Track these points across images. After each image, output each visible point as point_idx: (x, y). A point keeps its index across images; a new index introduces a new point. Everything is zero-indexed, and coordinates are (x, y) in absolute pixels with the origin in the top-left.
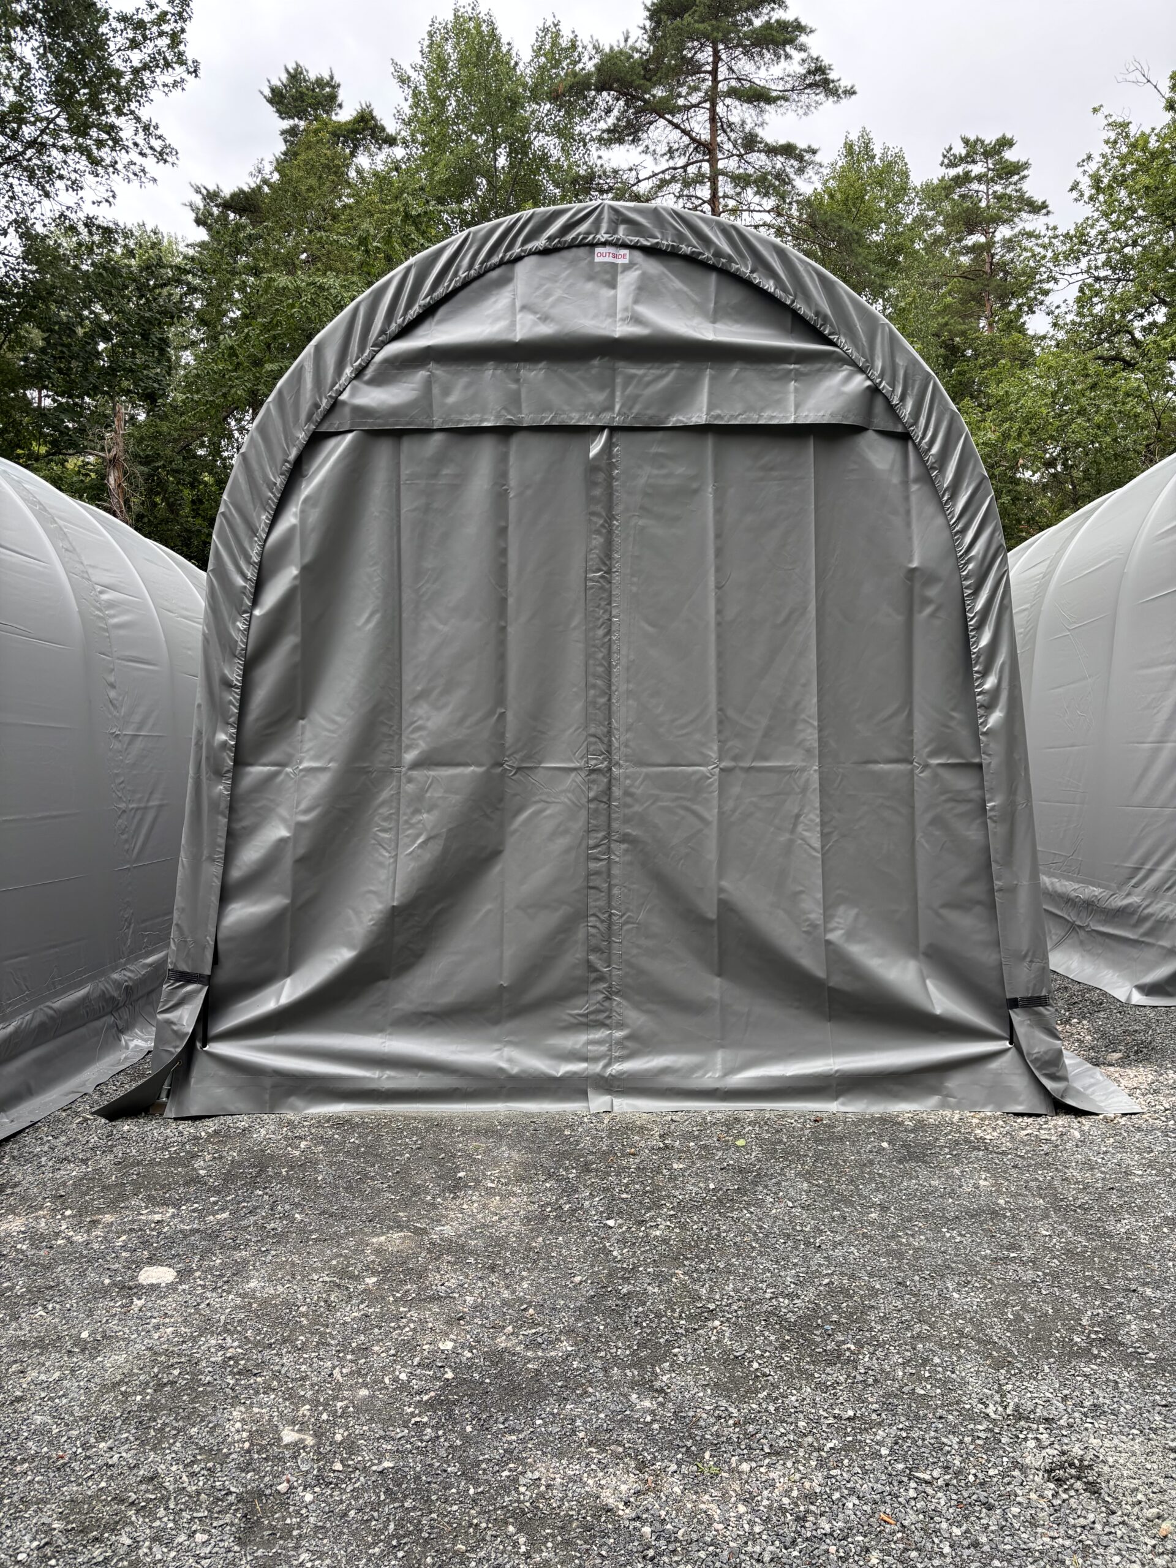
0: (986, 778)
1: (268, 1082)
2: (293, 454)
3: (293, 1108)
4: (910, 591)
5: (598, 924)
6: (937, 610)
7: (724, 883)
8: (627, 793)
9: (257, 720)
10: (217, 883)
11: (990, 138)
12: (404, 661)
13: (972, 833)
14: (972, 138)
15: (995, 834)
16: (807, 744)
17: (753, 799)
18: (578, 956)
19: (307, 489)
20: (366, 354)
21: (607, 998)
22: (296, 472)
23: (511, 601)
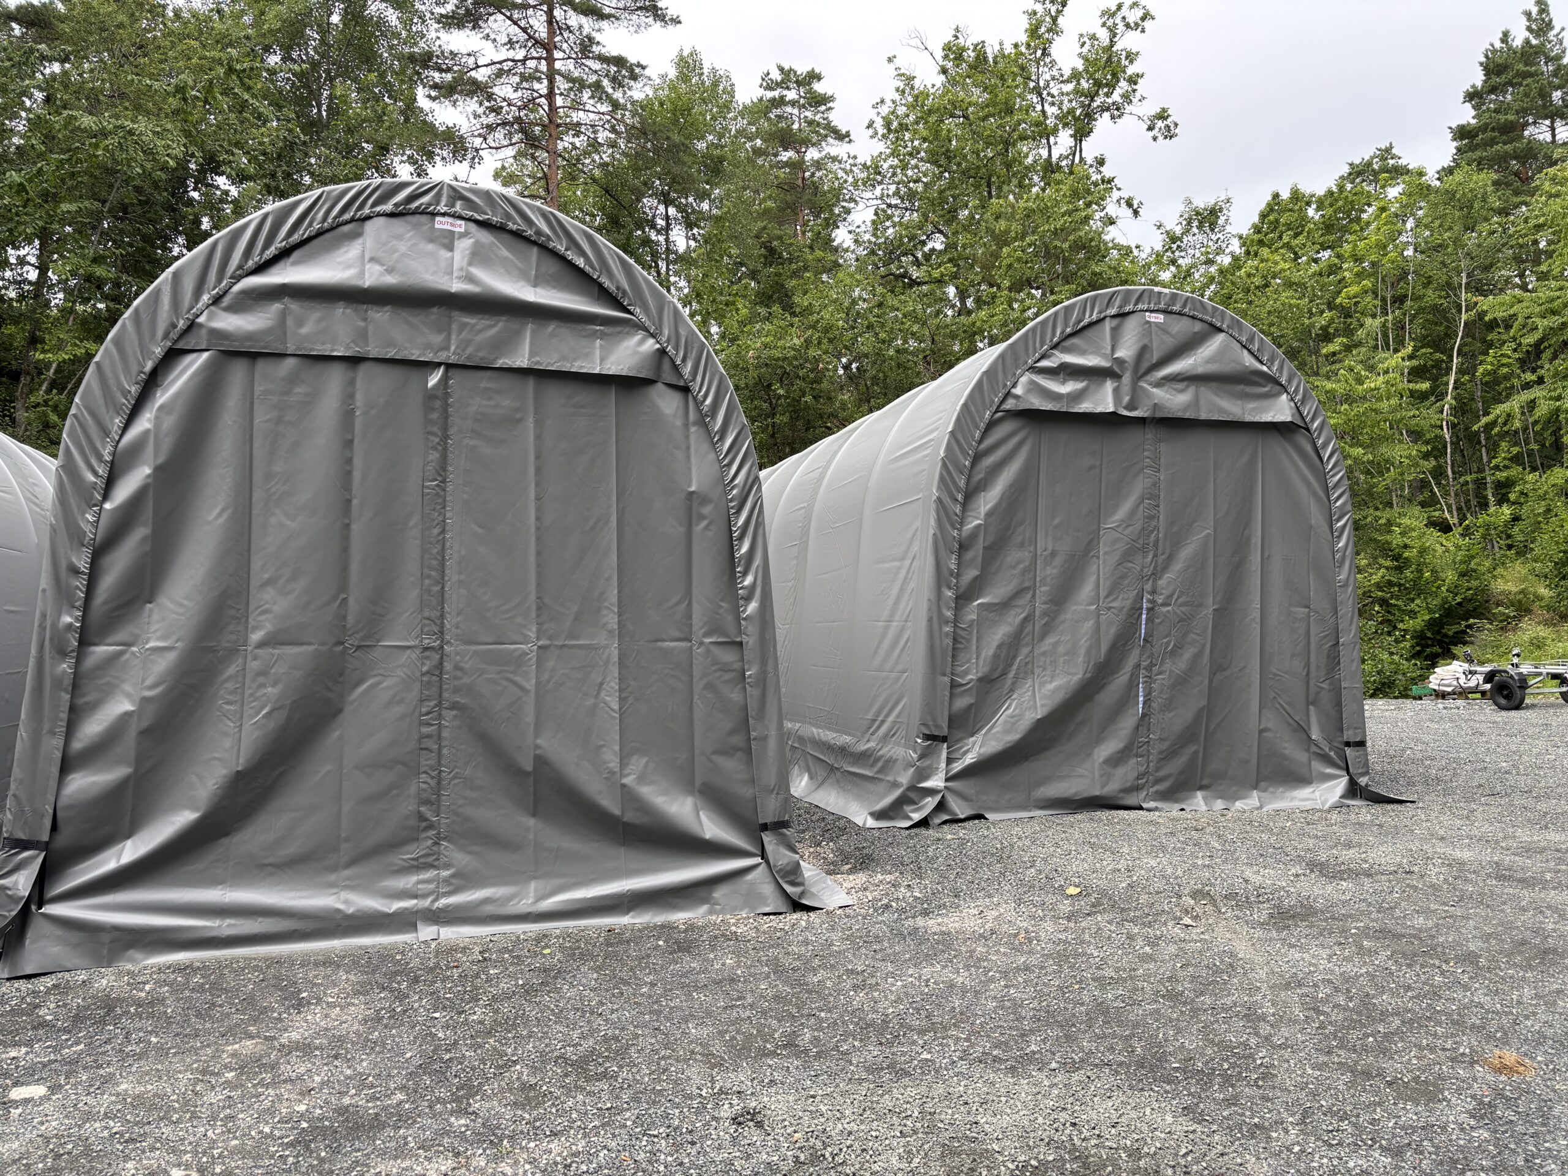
0: (745, 653)
1: (106, 938)
2: (149, 366)
3: (132, 961)
4: (690, 509)
5: (429, 780)
6: (709, 524)
7: (539, 741)
8: (457, 667)
9: (104, 603)
10: (58, 755)
11: (802, 69)
12: (252, 551)
13: (735, 696)
14: (787, 68)
15: (751, 695)
16: (609, 626)
17: (566, 671)
18: (410, 808)
19: (162, 397)
20: (223, 284)
21: (436, 843)
22: (152, 381)
23: (355, 502)
